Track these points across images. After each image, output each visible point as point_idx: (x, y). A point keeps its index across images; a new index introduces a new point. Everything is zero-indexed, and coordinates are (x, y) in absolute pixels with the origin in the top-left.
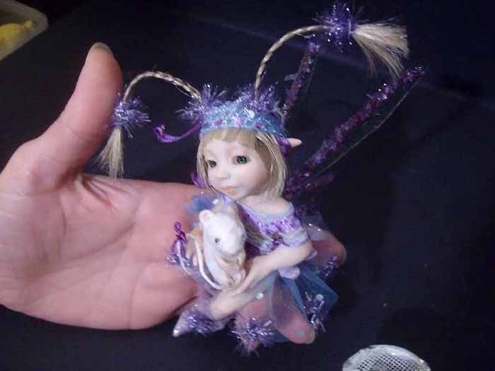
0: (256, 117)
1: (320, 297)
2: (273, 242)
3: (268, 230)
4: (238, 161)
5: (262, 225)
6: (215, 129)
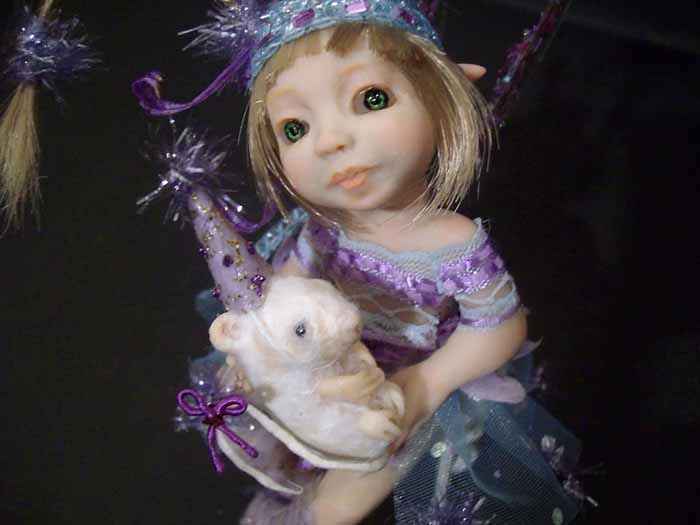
2: (438, 326)
3: (428, 294)
4: (368, 105)
5: (415, 284)
6: (298, 36)
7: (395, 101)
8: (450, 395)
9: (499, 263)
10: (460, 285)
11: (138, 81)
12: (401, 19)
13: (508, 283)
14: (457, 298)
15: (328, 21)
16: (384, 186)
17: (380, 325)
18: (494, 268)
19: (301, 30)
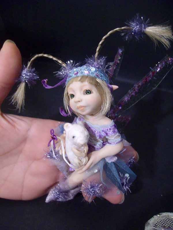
0: (96, 71)
1: (127, 175)
2: (103, 143)
3: (100, 135)
4: (86, 93)
5: (97, 133)
6: (75, 77)
7: (92, 93)
10: (107, 134)
11: (43, 81)
12: (96, 76)
13: (119, 135)
14: (106, 137)
15: (81, 75)
16: (88, 110)
18: (115, 131)
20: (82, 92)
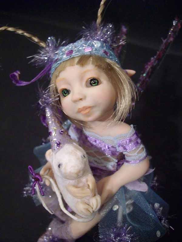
2: (117, 163)
3: (113, 151)
4: (91, 84)
5: (109, 148)
6: (67, 59)
7: (101, 83)
8: (120, 188)
9: (139, 141)
10: (125, 148)
11: (11, 74)
12: (104, 54)
13: (143, 148)
14: (124, 153)
15: (78, 54)
16: (97, 113)
17: (96, 162)
18: (137, 143)
19: (68, 57)
20: (84, 83)
